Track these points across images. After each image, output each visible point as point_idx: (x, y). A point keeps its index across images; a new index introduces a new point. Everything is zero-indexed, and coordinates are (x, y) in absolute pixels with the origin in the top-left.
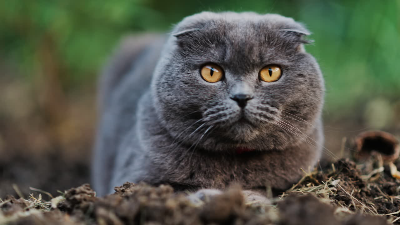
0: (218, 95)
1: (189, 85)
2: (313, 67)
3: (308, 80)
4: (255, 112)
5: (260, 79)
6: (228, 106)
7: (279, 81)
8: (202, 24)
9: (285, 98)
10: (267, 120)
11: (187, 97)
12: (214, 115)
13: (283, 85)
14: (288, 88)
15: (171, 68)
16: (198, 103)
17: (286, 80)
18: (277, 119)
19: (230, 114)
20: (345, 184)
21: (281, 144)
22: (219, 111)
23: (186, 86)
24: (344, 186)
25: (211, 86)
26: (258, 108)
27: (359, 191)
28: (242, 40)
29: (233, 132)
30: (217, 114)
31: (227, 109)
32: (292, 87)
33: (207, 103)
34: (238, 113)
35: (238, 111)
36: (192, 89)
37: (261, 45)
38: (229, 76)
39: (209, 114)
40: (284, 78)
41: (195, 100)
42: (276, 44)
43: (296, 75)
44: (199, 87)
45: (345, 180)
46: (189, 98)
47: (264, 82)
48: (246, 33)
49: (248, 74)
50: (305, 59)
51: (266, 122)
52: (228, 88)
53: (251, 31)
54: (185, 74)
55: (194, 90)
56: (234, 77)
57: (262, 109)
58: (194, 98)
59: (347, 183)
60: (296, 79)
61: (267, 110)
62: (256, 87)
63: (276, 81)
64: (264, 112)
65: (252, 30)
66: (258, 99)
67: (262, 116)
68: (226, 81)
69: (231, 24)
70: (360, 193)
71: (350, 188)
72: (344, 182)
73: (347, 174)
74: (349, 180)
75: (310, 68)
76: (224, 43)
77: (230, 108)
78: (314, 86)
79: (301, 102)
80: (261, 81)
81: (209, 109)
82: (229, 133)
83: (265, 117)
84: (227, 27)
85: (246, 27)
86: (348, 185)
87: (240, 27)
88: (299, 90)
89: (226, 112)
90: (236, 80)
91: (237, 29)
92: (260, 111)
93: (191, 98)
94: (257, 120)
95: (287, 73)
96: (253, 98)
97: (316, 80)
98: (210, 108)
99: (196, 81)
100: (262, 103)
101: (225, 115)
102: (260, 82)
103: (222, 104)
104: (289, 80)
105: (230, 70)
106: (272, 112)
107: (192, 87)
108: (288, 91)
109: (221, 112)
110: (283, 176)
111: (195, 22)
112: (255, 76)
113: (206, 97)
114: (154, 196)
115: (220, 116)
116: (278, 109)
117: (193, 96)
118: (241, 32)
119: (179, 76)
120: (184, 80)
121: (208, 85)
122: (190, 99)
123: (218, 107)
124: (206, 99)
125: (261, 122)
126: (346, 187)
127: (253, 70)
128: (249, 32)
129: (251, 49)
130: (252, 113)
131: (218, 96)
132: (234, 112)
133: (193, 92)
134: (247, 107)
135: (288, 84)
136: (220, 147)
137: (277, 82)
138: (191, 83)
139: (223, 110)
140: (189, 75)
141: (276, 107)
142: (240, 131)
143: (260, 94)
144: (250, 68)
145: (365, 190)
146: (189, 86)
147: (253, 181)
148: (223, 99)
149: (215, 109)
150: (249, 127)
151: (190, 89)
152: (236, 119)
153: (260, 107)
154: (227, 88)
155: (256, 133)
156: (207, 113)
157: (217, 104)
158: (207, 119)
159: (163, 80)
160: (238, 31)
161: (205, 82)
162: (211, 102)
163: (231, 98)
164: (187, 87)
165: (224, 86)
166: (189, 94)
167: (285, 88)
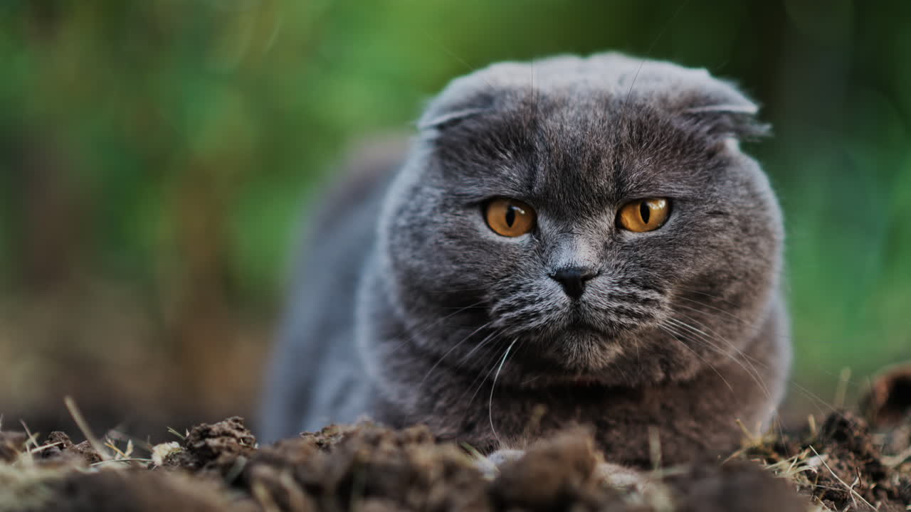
0: (522, 267)
1: (459, 240)
2: (748, 189)
3: (736, 222)
4: (604, 307)
5: (619, 226)
6: (542, 294)
7: (663, 227)
8: (486, 99)
9: (675, 268)
10: (634, 321)
11: (453, 269)
12: (514, 314)
13: (671, 240)
14: (681, 245)
15: (419, 197)
16: (479, 284)
17: (680, 227)
18: (662, 316)
19: (549, 312)
20: (840, 467)
21: (681, 368)
22: (523, 306)
23: (451, 244)
24: (836, 469)
25: (508, 245)
26: (611, 297)
27: (873, 486)
28: (573, 140)
29: (560, 350)
30: (520, 311)
31: (541, 300)
32: (693, 243)
33: (497, 286)
34: (565, 310)
35: (564, 305)
36: (467, 249)
37: (620, 149)
38: (545, 224)
39: (503, 312)
40: (675, 221)
41: (472, 277)
42: (657, 144)
43: (702, 213)
44: (482, 245)
45: (840, 457)
46: (457, 271)
47: (629, 233)
48: (587, 121)
49: (590, 218)
50: (729, 170)
51: (634, 326)
52: (543, 251)
53: (597, 117)
54: (449, 216)
55: (471, 252)
56: (557, 226)
57: (621, 298)
58: (469, 271)
59: (843, 464)
60: (705, 223)
61: (633, 298)
62: (607, 247)
63: (657, 228)
64: (627, 305)
65: (600, 113)
66: (610, 275)
67: (622, 313)
68: (540, 234)
69: (551, 98)
70: (875, 490)
71: (849, 475)
72: (837, 461)
73: (846, 443)
74: (849, 458)
75: (743, 191)
76: (531, 148)
77: (548, 299)
78: (752, 231)
79: (720, 271)
80: (622, 231)
81: (502, 300)
82: (550, 353)
83: (630, 314)
84: (540, 108)
85: (587, 106)
86: (845, 468)
87: (571, 105)
88: (713, 247)
89: (539, 307)
90: (561, 232)
91: (564, 111)
92: (616, 305)
93: (461, 271)
94: (611, 323)
95: (682, 210)
96: (600, 273)
97: (756, 217)
98: (504, 298)
99: (473, 233)
100: (621, 284)
101: (537, 315)
102: (619, 233)
103: (530, 290)
104: (685, 227)
105: (547, 210)
106: (646, 302)
107: (466, 247)
108: (682, 251)
109: (529, 308)
110: (695, 435)
111: (472, 94)
112: (606, 221)
113: (496, 271)
114: (387, 446)
115: (527, 316)
116: (661, 292)
117: (468, 266)
118: (574, 119)
119: (435, 219)
120: (448, 230)
121: (501, 243)
122: (458, 274)
123: (520, 294)
124: (496, 274)
125: (621, 326)
126: (841, 473)
127: (601, 209)
128: (592, 121)
129: (596, 161)
130: (597, 309)
131: (522, 270)
132: (558, 309)
133: (468, 258)
134: (585, 297)
135: (684, 235)
136: (530, 381)
137: (660, 230)
138: (462, 237)
139: (532, 303)
140: (458, 218)
141: (655, 289)
142: (575, 349)
143: (614, 262)
144: (592, 206)
145: (887, 485)
146: (459, 244)
147: (623, 446)
148: (531, 278)
149: (515, 300)
150: (597, 339)
151: (460, 250)
152: (564, 323)
153: (616, 294)
154: (540, 251)
155: (615, 350)
156: (499, 310)
157: (518, 288)
158: (499, 323)
159: (402, 222)
160: (565, 116)
161: (495, 235)
162: (507, 283)
163: (549, 275)
164: (452, 246)
165: (535, 247)
166: (457, 263)
167: (675, 244)
